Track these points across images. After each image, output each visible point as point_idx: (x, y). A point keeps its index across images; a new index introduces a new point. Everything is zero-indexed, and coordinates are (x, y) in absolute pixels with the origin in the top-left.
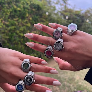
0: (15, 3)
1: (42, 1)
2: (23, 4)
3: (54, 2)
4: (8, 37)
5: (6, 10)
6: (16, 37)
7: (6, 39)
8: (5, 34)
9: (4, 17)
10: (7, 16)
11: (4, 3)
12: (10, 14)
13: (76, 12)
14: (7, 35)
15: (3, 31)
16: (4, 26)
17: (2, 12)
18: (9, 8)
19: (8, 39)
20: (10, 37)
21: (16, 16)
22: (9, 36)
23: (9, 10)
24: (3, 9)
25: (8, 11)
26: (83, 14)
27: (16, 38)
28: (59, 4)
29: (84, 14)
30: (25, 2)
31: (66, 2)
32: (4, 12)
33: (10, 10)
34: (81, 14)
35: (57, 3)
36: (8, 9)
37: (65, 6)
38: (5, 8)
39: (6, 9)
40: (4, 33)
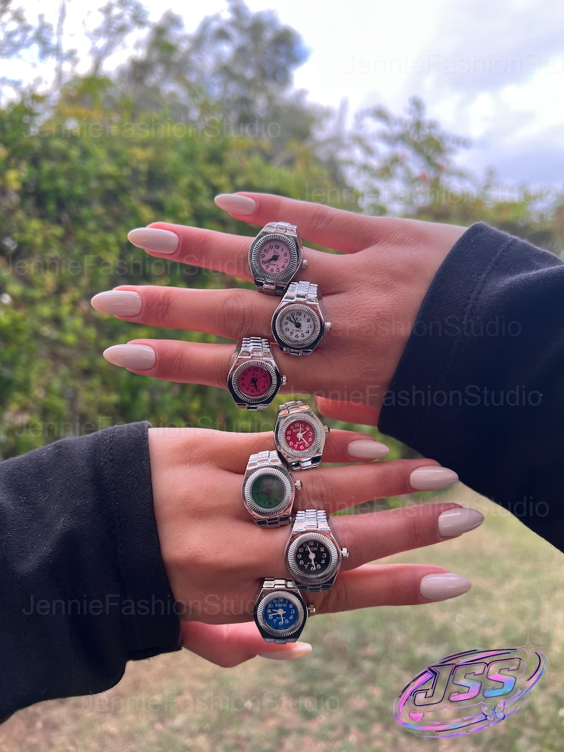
0: (143, 192)
1: (299, 167)
2: (193, 191)
3: (365, 168)
4: (114, 398)
5: (94, 240)
6: (163, 391)
7: (102, 410)
8: (96, 382)
9: (84, 282)
10: (101, 271)
11: (83, 202)
12: (121, 257)
13: (502, 207)
14: (106, 385)
15: (84, 362)
16: (91, 333)
17: (76, 251)
18: (109, 222)
19: (117, 406)
20: (127, 398)
21: (154, 270)
22: (118, 390)
23: (111, 239)
24: (81, 234)
25: (105, 246)
26: (542, 216)
27: (158, 397)
28: (399, 171)
29: (550, 218)
30: (200, 184)
31: (438, 160)
32: (87, 248)
33: (118, 236)
34: (535, 219)
35: (386, 172)
36: (108, 229)
37: (435, 185)
38: (92, 225)
39: (94, 232)
40: (87, 373)
